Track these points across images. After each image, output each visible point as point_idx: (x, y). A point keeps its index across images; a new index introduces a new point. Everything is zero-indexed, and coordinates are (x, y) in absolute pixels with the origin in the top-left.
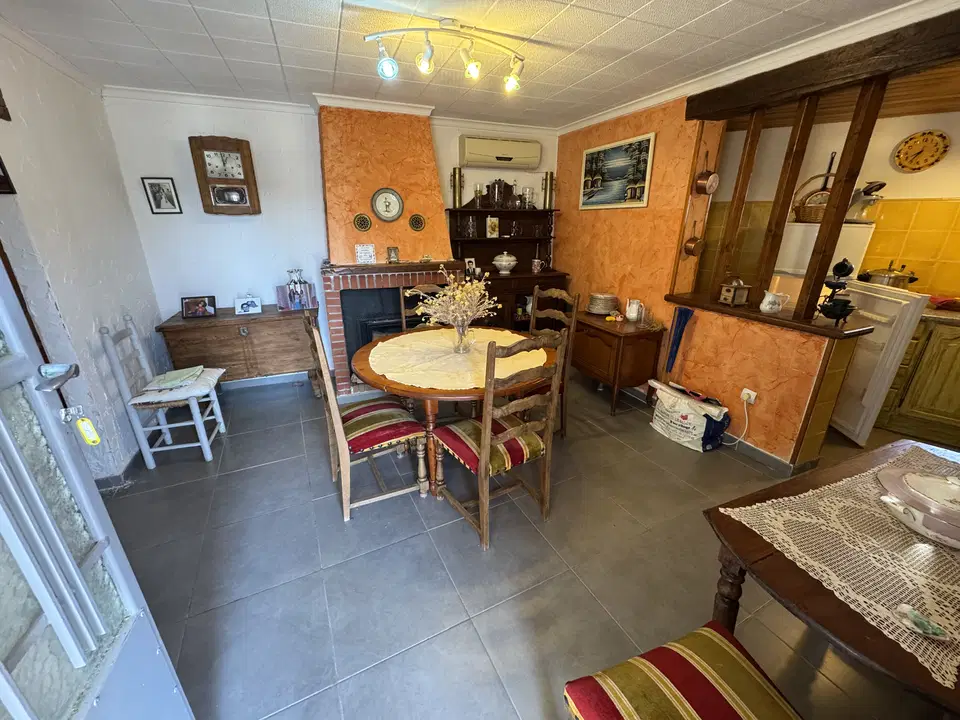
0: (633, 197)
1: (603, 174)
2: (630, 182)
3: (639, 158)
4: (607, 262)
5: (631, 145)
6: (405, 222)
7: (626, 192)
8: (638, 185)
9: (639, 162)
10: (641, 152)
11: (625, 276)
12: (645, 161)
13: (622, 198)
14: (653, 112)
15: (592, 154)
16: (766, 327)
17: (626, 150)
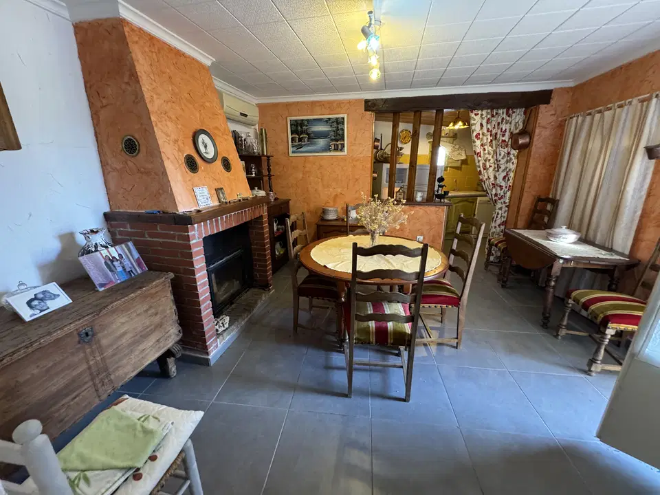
0: (336, 149)
1: (308, 134)
2: (332, 140)
3: (337, 127)
4: (320, 188)
5: (330, 119)
6: (219, 163)
7: (330, 146)
8: (339, 142)
9: (338, 130)
10: (338, 123)
11: (337, 195)
12: (343, 130)
13: (328, 149)
14: (343, 103)
15: (296, 121)
16: (421, 207)
17: (327, 121)
